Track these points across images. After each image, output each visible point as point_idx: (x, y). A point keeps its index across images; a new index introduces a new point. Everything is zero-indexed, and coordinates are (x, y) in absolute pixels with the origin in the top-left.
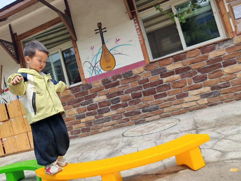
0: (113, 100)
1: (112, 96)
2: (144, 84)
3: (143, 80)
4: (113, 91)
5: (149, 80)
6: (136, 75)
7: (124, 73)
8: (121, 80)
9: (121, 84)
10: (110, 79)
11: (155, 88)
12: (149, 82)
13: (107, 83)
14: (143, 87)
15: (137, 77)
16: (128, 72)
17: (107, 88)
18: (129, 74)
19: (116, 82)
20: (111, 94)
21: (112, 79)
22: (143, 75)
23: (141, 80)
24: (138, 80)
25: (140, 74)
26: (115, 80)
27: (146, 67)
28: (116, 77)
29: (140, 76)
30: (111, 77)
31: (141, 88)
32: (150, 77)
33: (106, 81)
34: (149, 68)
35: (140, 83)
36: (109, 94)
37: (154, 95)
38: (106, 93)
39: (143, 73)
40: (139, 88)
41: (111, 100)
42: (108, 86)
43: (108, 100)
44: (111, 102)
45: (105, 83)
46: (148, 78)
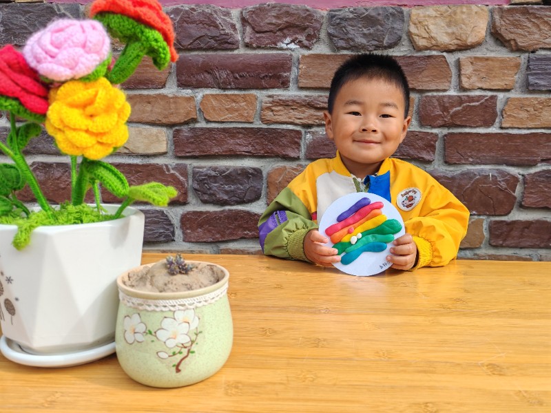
0: (210, 177)
1: (216, 150)
2: (451, 131)
3: (460, 101)
4: (228, 116)
5: (494, 115)
6: (419, 49)
7: (346, 13)
8: (306, 52)
9: (303, 82)
10: (228, 20)
11: (520, 177)
12: (493, 124)
13: (202, 45)
14: (443, 152)
15: (425, 72)
16: (373, 14)
17: (193, 80)
18: (379, 33)
19: (265, 55)
20: (210, 130)
21: (243, 25)
22: (467, 69)
23: (444, 96)
24: (424, 88)
25: (453, 56)
26: (267, 44)
27: (511, 19)
28: (280, 22)
29: (448, 65)
30: (244, 11)
31: (429, 152)
32: (508, 95)
33: (202, 28)
34: (529, 35)
35: (432, 115)
36: (198, 125)
37: (491, 222)
38: (172, 114)
39: (475, 53)
40: (416, 149)
41: (201, 170)
42: (207, 68)
43: (177, 168)
44: (198, 184)
45: (186, 43)
46: (496, 96)
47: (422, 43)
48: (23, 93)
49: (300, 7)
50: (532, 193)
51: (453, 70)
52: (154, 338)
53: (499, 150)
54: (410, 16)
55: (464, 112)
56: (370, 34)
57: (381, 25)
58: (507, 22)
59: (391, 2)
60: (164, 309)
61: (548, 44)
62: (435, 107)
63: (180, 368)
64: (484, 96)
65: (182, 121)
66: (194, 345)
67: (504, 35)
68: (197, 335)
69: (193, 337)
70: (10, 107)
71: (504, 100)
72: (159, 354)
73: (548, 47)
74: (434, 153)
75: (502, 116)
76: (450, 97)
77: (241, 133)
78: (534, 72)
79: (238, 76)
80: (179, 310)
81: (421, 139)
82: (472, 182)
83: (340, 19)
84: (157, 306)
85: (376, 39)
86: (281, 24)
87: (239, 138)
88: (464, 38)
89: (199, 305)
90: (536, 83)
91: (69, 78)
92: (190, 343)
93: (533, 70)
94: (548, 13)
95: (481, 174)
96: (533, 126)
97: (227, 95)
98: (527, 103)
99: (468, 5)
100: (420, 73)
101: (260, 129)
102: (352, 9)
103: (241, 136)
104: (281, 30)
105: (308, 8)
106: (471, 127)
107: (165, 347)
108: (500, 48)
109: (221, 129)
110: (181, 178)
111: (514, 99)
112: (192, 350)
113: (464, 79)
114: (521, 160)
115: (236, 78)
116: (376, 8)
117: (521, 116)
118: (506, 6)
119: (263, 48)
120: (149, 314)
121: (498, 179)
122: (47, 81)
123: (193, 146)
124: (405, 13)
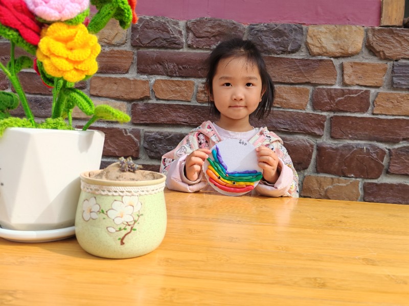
0: (156, 139)
1: (162, 120)
2: (336, 114)
3: (343, 93)
4: (172, 96)
5: (368, 105)
6: (314, 55)
7: (262, 27)
10: (177, 28)
11: (387, 150)
12: (367, 111)
13: (157, 44)
14: (329, 129)
15: (318, 71)
16: (281, 28)
17: (149, 69)
18: (285, 42)
19: (202, 53)
20: (159, 105)
21: (187, 32)
22: (348, 71)
23: (331, 89)
24: (317, 82)
25: (338, 61)
26: (204, 46)
27: (380, 36)
28: (213, 31)
29: (334, 67)
30: (188, 22)
31: (319, 128)
32: (378, 90)
33: (158, 32)
34: (394, 48)
35: (322, 102)
36: (150, 102)
37: (365, 183)
38: (132, 92)
39: (354, 59)
40: (310, 126)
41: (150, 134)
42: (159, 61)
43: (132, 132)
44: (148, 144)
45: (146, 42)
46: (369, 91)
47: (315, 50)
48: (22, 27)
49: (228, 21)
50: (395, 163)
51: (338, 71)
52: (105, 216)
53: (372, 130)
54: (307, 32)
55: (346, 101)
56: (278, 42)
57: (287, 37)
58: (378, 38)
59: (295, 21)
60: (115, 194)
61: (407, 55)
62: (325, 97)
63: (124, 241)
64: (361, 90)
65: (139, 98)
66: (136, 224)
67: (375, 47)
68: (139, 216)
69: (136, 218)
70: (11, 36)
71: (375, 94)
72: (108, 229)
73: (407, 57)
74: (323, 130)
75: (374, 105)
76: (335, 90)
77: (182, 109)
78: (396, 74)
79: (181, 68)
80: (126, 195)
81: (314, 119)
82: (351, 152)
83: (257, 31)
84: (109, 191)
85: (283, 46)
86: (214, 32)
87: (180, 112)
88: (346, 48)
89: (142, 193)
90: (399, 83)
91: (57, 19)
92: (133, 222)
93: (397, 73)
94: (407, 34)
95: (358, 147)
96: (397, 114)
97: (173, 81)
98: (392, 96)
99: (349, 25)
100: (314, 71)
101: (195, 107)
102: (266, 25)
103: (181, 111)
104: (214, 36)
105: (235, 22)
106: (351, 112)
107: (113, 223)
108: (372, 57)
109: (167, 105)
110: (135, 139)
111: (382, 93)
112: (134, 228)
113: (346, 78)
114: (388, 138)
115: (180, 69)
116: (283, 24)
117: (387, 106)
118: (377, 28)
119: (201, 49)
120: (103, 197)
121: (371, 151)
122: (41, 21)
123: (146, 116)
124: (304, 29)
